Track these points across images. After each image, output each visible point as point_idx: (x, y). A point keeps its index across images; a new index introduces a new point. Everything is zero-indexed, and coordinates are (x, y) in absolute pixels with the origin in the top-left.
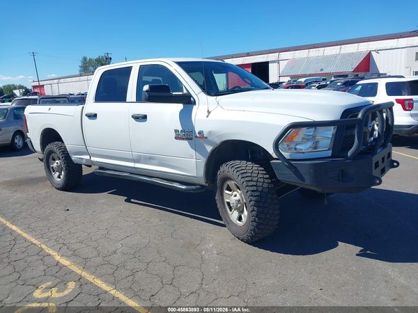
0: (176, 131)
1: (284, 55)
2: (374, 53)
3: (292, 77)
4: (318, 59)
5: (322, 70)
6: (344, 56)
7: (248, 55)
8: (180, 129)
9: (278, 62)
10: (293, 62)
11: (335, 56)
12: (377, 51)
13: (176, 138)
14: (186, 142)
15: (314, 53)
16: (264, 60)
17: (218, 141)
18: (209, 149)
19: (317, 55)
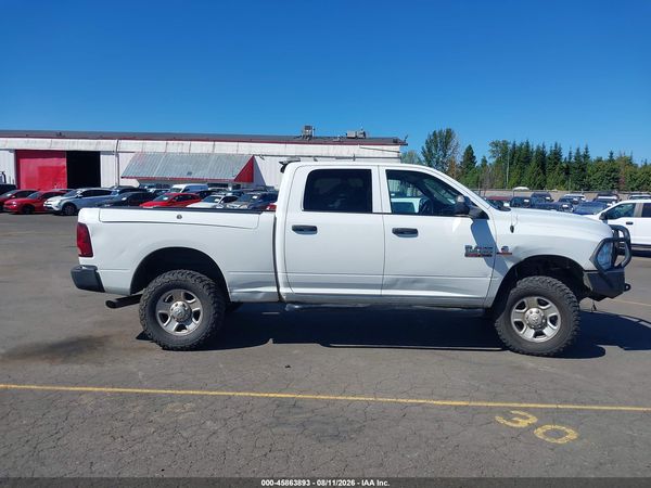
0: (468, 248)
1: (126, 145)
2: (258, 159)
3: (140, 180)
4: (182, 158)
5: (190, 173)
6: (220, 157)
7: (60, 136)
8: (474, 245)
9: (117, 153)
10: (141, 157)
11: (208, 156)
12: (262, 156)
13: (467, 255)
14: (482, 259)
15: (175, 147)
16: (92, 148)
17: (523, 257)
18: (510, 265)
19: (180, 151)
